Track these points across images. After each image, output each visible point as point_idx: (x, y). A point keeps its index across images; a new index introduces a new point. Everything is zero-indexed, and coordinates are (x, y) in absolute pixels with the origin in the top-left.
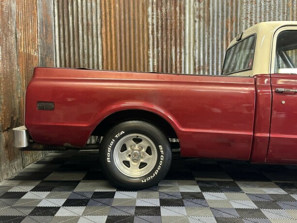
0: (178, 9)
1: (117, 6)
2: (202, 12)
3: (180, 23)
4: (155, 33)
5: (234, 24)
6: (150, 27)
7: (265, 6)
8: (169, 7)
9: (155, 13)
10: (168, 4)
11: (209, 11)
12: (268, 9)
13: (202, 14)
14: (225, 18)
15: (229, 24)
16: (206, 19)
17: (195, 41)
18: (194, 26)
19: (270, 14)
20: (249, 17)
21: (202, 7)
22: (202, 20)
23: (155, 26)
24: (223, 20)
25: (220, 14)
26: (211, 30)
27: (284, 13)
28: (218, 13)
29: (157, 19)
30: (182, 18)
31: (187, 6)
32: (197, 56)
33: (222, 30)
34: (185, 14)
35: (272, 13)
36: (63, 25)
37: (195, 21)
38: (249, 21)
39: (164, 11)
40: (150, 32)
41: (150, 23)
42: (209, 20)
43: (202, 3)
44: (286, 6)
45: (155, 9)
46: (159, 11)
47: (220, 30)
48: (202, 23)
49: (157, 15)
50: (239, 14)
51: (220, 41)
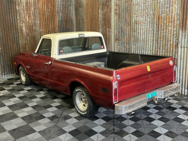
0: (109, 10)
1: (90, 10)
2: (117, 11)
3: (110, 17)
4: (102, 22)
5: (130, 16)
6: (100, 19)
7: (143, 6)
8: (106, 9)
9: (101, 13)
10: (106, 8)
11: (120, 10)
12: (145, 8)
13: (117, 12)
14: (126, 13)
15: (128, 17)
16: (119, 15)
17: (115, 26)
18: (115, 18)
19: (145, 11)
20: (136, 13)
21: (117, 8)
22: (117, 15)
23: (101, 19)
24: (125, 14)
25: (124, 12)
26: (121, 20)
27: (153, 9)
28: (123, 11)
29: (102, 15)
30: (110, 14)
31: (112, 8)
32: (116, 33)
33: (125, 20)
34: (111, 12)
35: (146, 10)
36: (76, 19)
37: (115, 16)
38: (136, 15)
39: (104, 11)
40: (100, 21)
41: (100, 17)
42: (120, 16)
43: (117, 7)
44: (154, 6)
45: (101, 10)
46: (103, 11)
47: (124, 20)
48: (117, 17)
49: (102, 13)
50: (132, 11)
51: (124, 26)
